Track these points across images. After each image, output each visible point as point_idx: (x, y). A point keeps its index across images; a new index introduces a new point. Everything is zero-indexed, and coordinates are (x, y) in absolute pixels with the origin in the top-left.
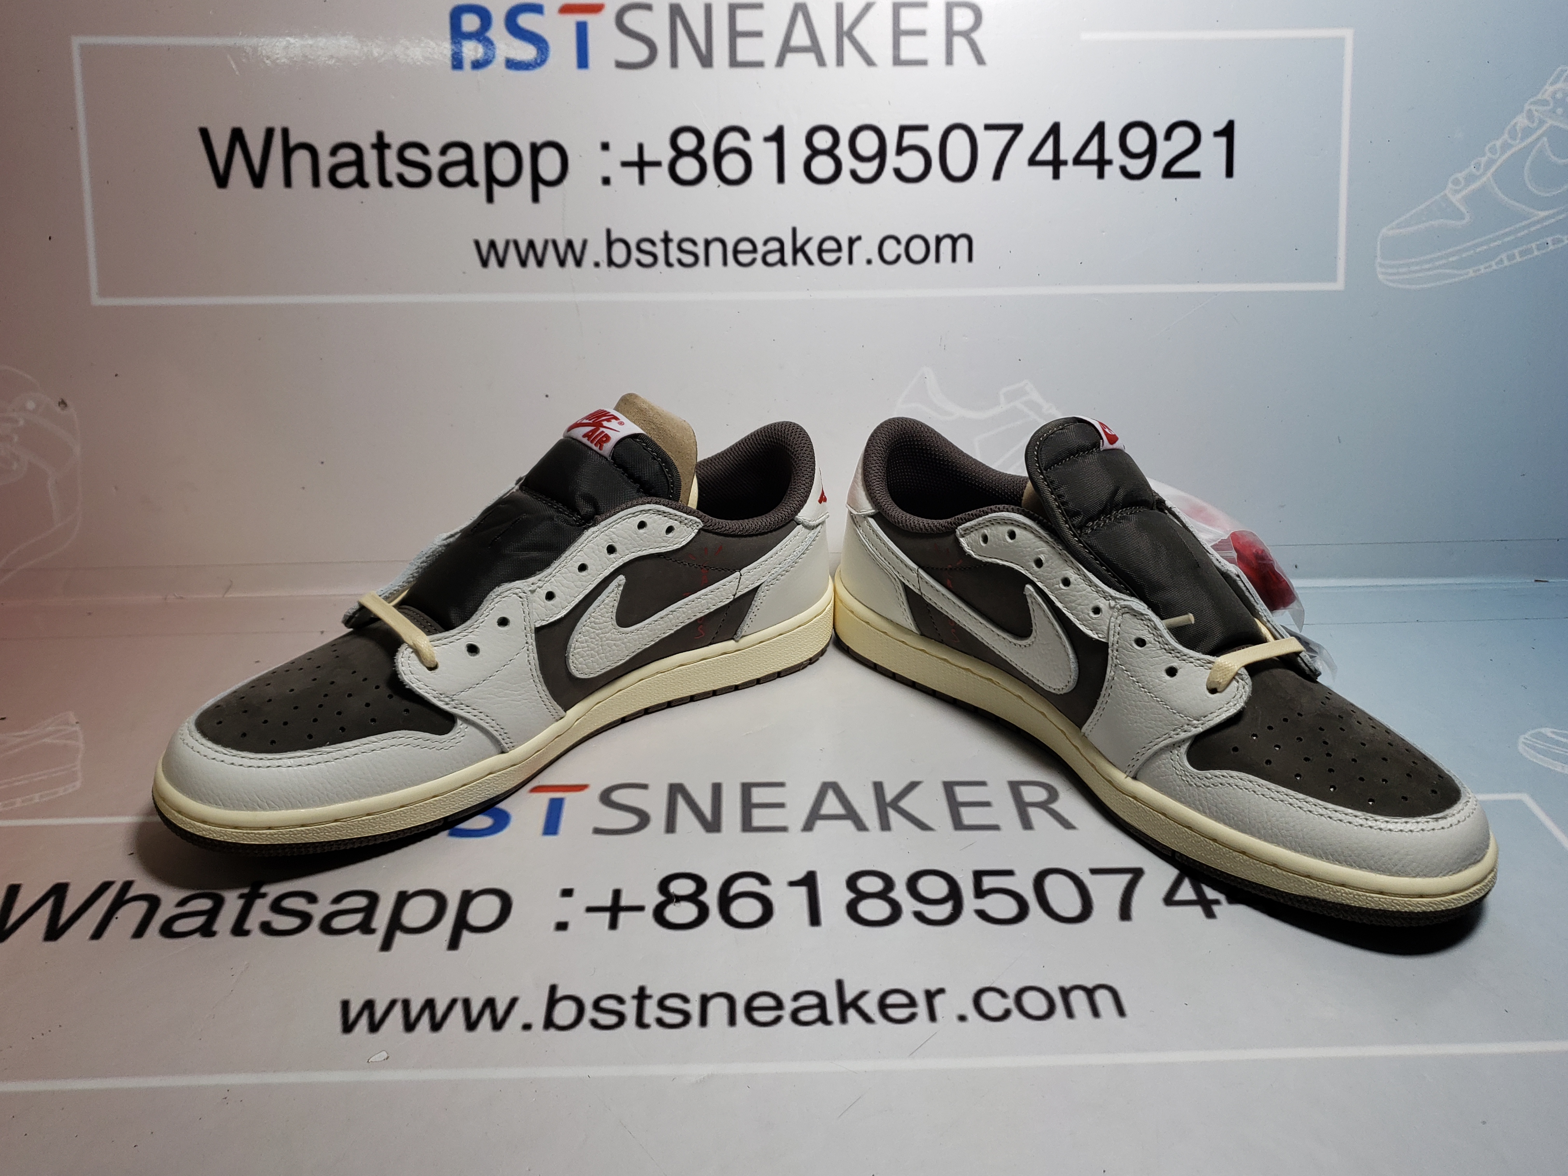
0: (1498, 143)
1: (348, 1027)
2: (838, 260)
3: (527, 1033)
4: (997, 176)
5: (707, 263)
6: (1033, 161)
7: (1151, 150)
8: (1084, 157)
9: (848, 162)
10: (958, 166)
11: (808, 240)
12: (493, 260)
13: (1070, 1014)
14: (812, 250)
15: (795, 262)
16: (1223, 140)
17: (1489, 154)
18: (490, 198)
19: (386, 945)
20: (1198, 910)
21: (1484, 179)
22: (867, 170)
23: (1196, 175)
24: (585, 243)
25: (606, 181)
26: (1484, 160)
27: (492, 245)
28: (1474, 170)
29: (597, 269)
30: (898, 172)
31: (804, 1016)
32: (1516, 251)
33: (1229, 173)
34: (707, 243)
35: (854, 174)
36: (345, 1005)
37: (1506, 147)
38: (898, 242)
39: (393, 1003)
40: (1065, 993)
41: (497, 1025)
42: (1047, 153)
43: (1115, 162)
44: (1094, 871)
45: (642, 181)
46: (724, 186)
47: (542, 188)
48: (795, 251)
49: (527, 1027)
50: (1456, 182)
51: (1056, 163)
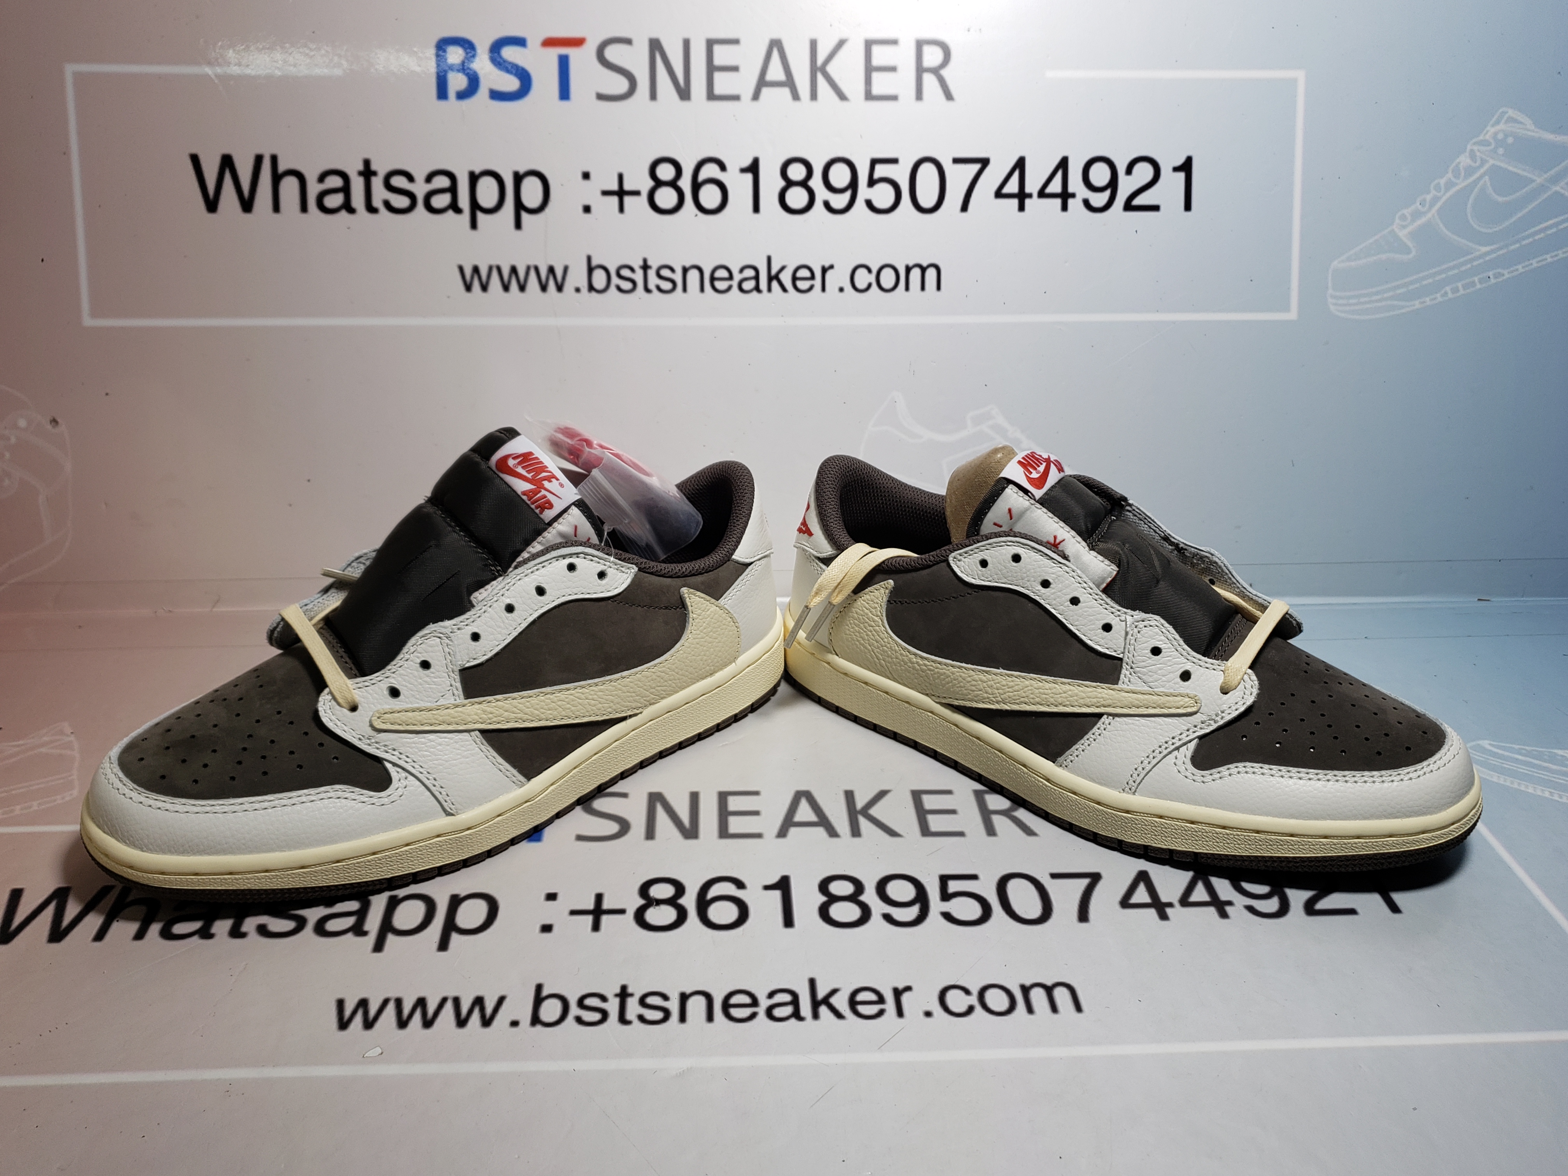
0: (1442, 182)
1: (343, 1025)
2: (811, 288)
3: (514, 1029)
4: (964, 208)
5: (685, 289)
6: (999, 194)
7: (1113, 184)
8: (1049, 190)
9: (822, 193)
10: (927, 198)
11: (783, 268)
12: (476, 285)
13: (1030, 1010)
14: (786, 277)
15: (769, 289)
16: (1182, 176)
17: (1433, 192)
18: (474, 225)
19: (379, 946)
20: (1152, 912)
21: (1429, 215)
22: (840, 201)
23: (1156, 208)
24: (566, 269)
25: (587, 209)
26: (1429, 197)
27: (476, 270)
28: (1420, 207)
29: (577, 295)
30: (869, 204)
31: (778, 1012)
32: (1460, 285)
33: (1188, 207)
34: (685, 270)
35: (827, 205)
36: (340, 1003)
37: (1449, 185)
38: (870, 271)
39: (386, 1002)
40: (1026, 990)
41: (487, 1022)
42: (1012, 186)
43: (1078, 195)
44: (1054, 876)
45: (621, 209)
46: (700, 215)
47: (525, 216)
48: (770, 279)
49: (515, 1024)
50: (1403, 217)
51: (1022, 196)
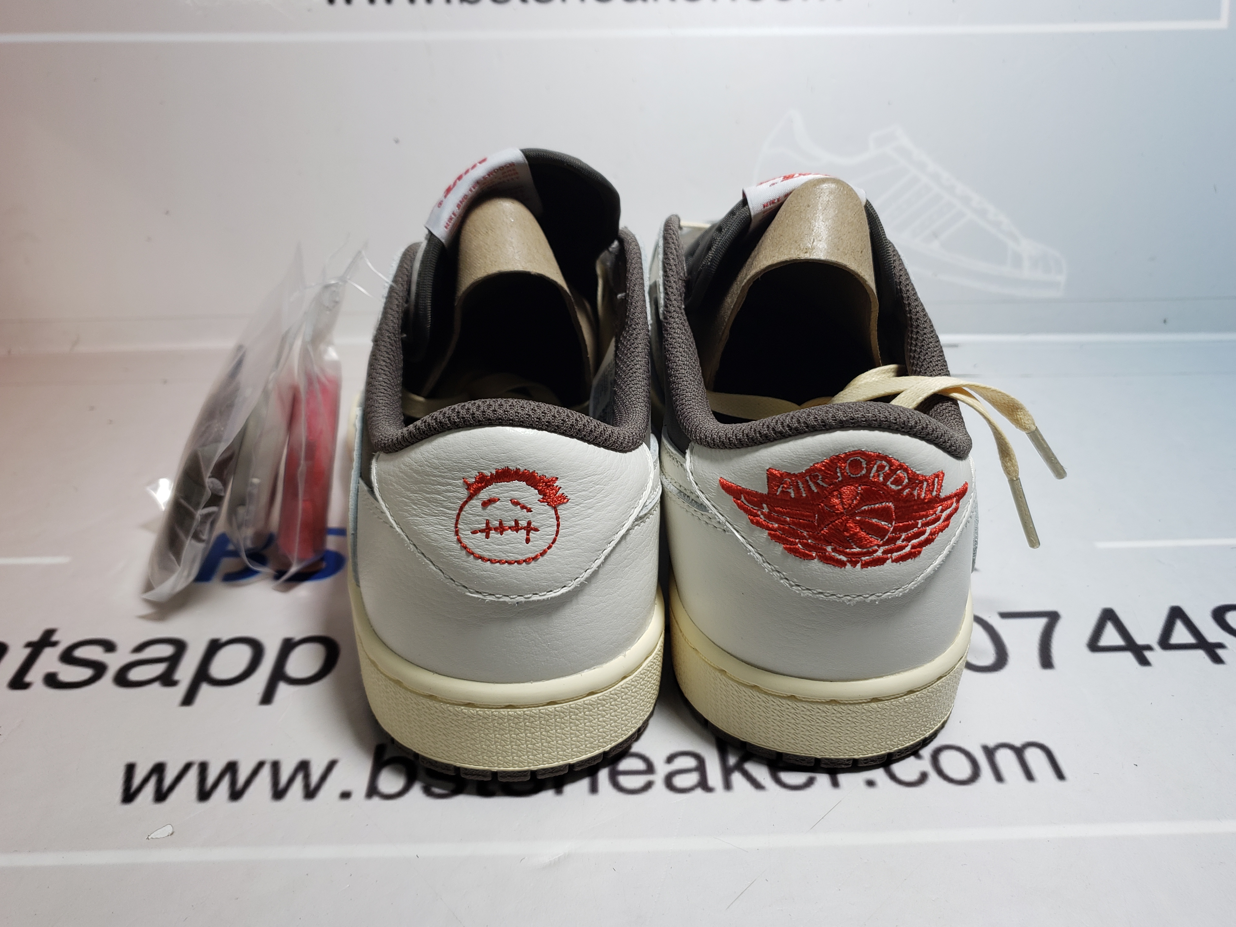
1: (129, 796)
3: (345, 803)
13: (999, 777)
19: (188, 699)
20: (1128, 657)
31: (680, 781)
36: (130, 769)
39: (188, 767)
40: (990, 752)
41: (310, 793)
44: (1005, 615)
49: (345, 795)
